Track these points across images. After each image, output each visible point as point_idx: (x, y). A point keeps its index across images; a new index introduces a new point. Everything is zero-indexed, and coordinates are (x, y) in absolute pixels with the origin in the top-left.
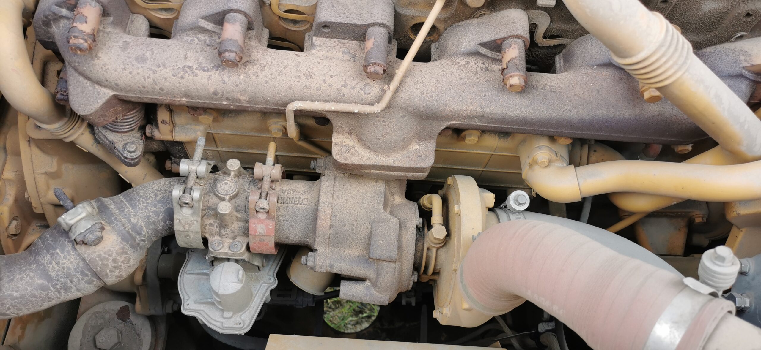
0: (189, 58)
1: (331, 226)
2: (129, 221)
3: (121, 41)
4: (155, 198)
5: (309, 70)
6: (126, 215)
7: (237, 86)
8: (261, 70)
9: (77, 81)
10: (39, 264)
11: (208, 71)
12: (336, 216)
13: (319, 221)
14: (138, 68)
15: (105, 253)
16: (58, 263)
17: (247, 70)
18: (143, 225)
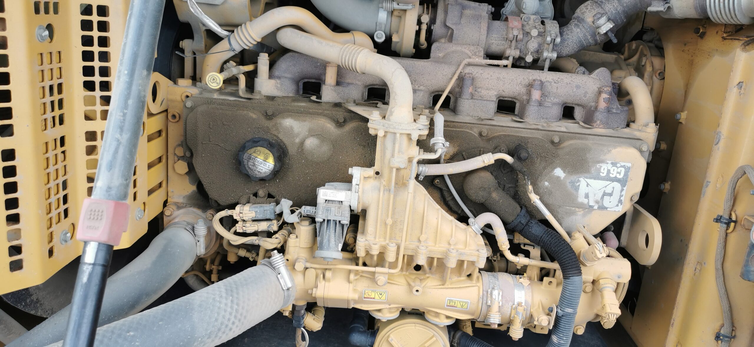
0: (556, 88)
1: (480, 23)
2: (581, 29)
3: (587, 97)
4: (568, 42)
5: (499, 82)
6: (582, 32)
7: (533, 75)
8: (521, 81)
9: (607, 83)
10: (622, 6)
11: (547, 81)
12: (478, 28)
13: (487, 25)
14: (579, 82)
15: (592, 11)
16: (614, 6)
17: (528, 82)
18: (574, 29)
